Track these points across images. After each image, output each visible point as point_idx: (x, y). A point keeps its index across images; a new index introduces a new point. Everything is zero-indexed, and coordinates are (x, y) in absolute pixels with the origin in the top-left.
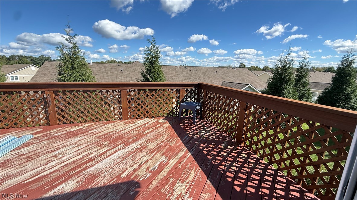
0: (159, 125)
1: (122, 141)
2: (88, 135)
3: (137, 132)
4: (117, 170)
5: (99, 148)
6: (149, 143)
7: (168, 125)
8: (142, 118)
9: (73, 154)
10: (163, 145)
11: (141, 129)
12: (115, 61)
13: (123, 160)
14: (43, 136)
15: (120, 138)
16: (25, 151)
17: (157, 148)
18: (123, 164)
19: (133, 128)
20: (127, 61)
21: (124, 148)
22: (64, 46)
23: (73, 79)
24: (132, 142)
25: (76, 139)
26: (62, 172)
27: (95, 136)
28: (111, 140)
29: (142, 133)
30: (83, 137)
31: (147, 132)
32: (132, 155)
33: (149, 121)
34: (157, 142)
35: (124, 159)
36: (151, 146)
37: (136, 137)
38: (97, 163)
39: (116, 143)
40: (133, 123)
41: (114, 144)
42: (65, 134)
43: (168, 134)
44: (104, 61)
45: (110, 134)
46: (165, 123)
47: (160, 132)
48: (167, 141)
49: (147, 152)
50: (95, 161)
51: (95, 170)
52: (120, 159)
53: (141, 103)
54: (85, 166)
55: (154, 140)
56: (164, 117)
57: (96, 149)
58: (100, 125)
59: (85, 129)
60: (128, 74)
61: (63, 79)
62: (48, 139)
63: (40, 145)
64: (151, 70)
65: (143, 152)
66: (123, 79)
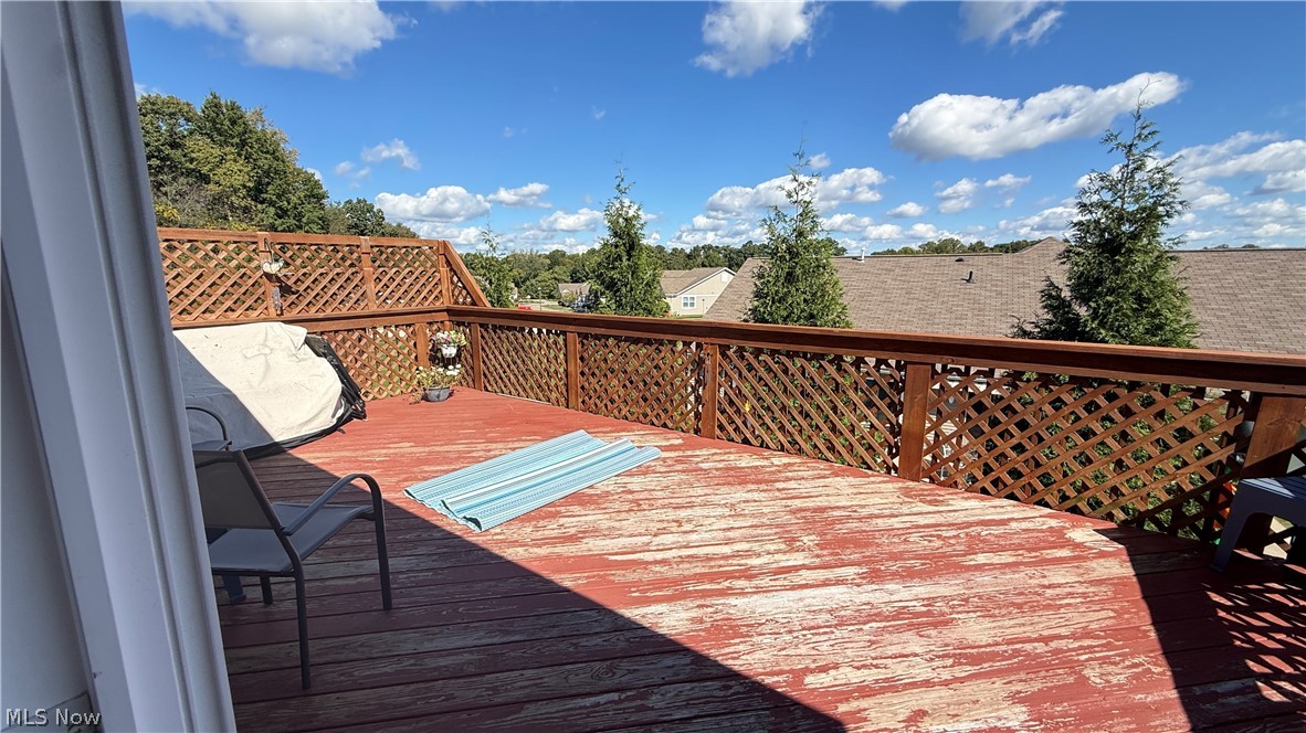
0: (1064, 553)
1: (864, 557)
2: (771, 495)
3: (938, 543)
4: (803, 650)
5: (783, 546)
6: (972, 615)
7: (1118, 567)
8: (984, 491)
9: (715, 534)
10: (1039, 656)
11: (958, 536)
12: (954, 243)
13: (836, 626)
14: (678, 461)
15: (859, 541)
16: (636, 483)
17: (1002, 656)
18: (830, 639)
19: (926, 522)
20: (1007, 240)
21: (858, 585)
22: (780, 216)
23: (785, 314)
24: (895, 576)
25: (738, 495)
26: (674, 573)
27: (789, 502)
28: (829, 537)
29: (957, 556)
30: (756, 496)
31: (981, 559)
32: (879, 624)
33: (1016, 515)
34: (1012, 626)
35: (841, 623)
36: (976, 631)
37: (923, 564)
38: (758, 591)
39: (838, 554)
40: (936, 501)
41: (831, 554)
42: (721, 469)
43: (1099, 618)
44: (915, 247)
45: (835, 513)
46: (1103, 555)
47: (1049, 587)
48: (1073, 650)
49: (947, 645)
50: (755, 582)
51: (745, 611)
52: (829, 615)
53: (986, 428)
54: (727, 584)
55: (1004, 611)
56: (1113, 525)
57: (772, 548)
58: (816, 472)
59: (771, 472)
60: (994, 294)
61: (762, 310)
62: (683, 471)
63: (665, 482)
64: (1099, 281)
65: (929, 637)
66: (970, 314)
